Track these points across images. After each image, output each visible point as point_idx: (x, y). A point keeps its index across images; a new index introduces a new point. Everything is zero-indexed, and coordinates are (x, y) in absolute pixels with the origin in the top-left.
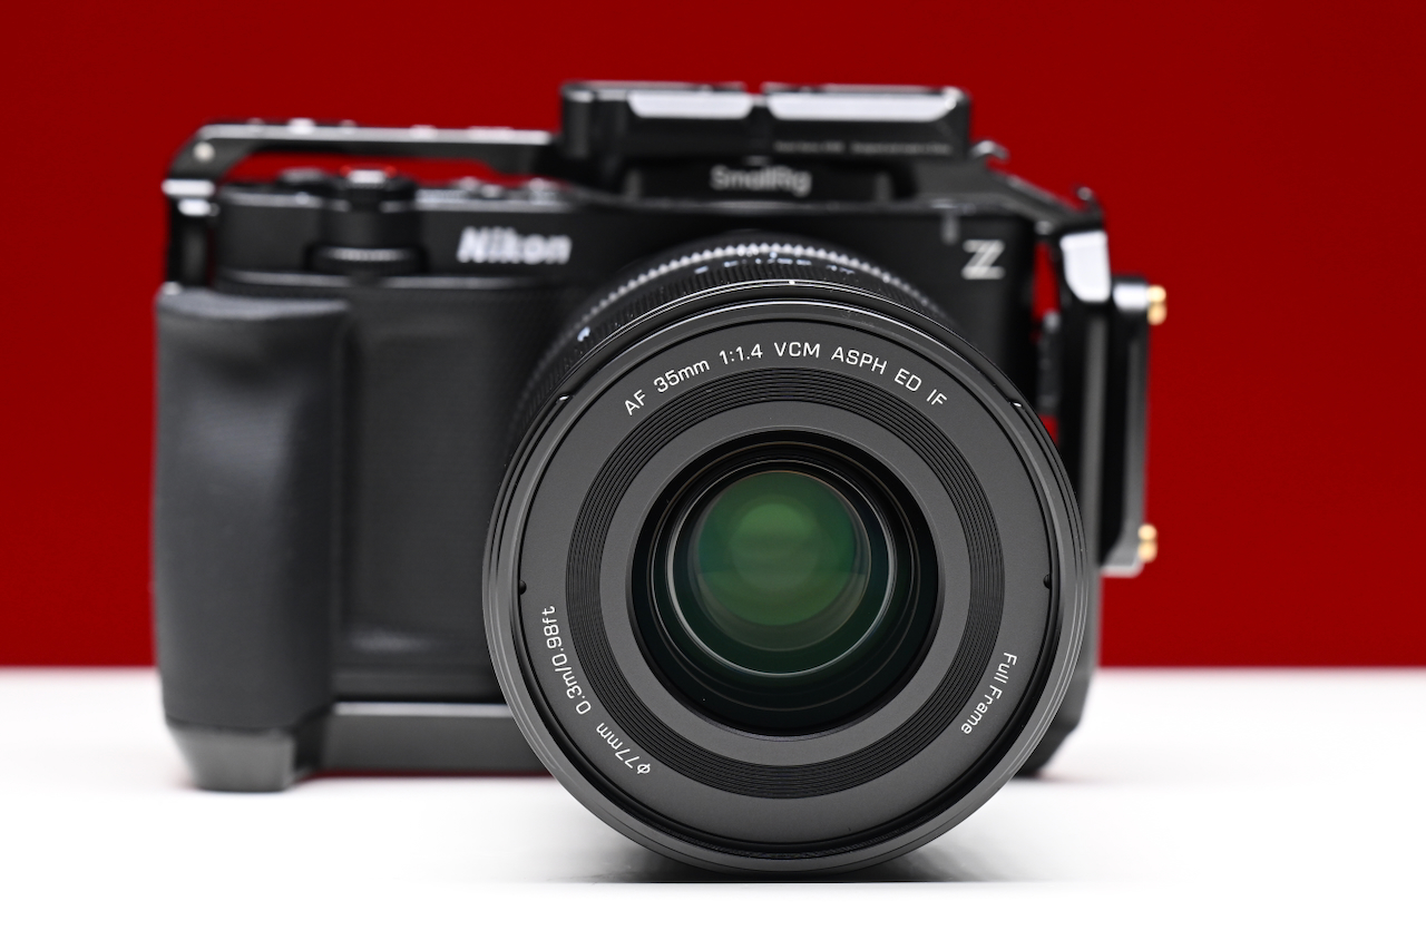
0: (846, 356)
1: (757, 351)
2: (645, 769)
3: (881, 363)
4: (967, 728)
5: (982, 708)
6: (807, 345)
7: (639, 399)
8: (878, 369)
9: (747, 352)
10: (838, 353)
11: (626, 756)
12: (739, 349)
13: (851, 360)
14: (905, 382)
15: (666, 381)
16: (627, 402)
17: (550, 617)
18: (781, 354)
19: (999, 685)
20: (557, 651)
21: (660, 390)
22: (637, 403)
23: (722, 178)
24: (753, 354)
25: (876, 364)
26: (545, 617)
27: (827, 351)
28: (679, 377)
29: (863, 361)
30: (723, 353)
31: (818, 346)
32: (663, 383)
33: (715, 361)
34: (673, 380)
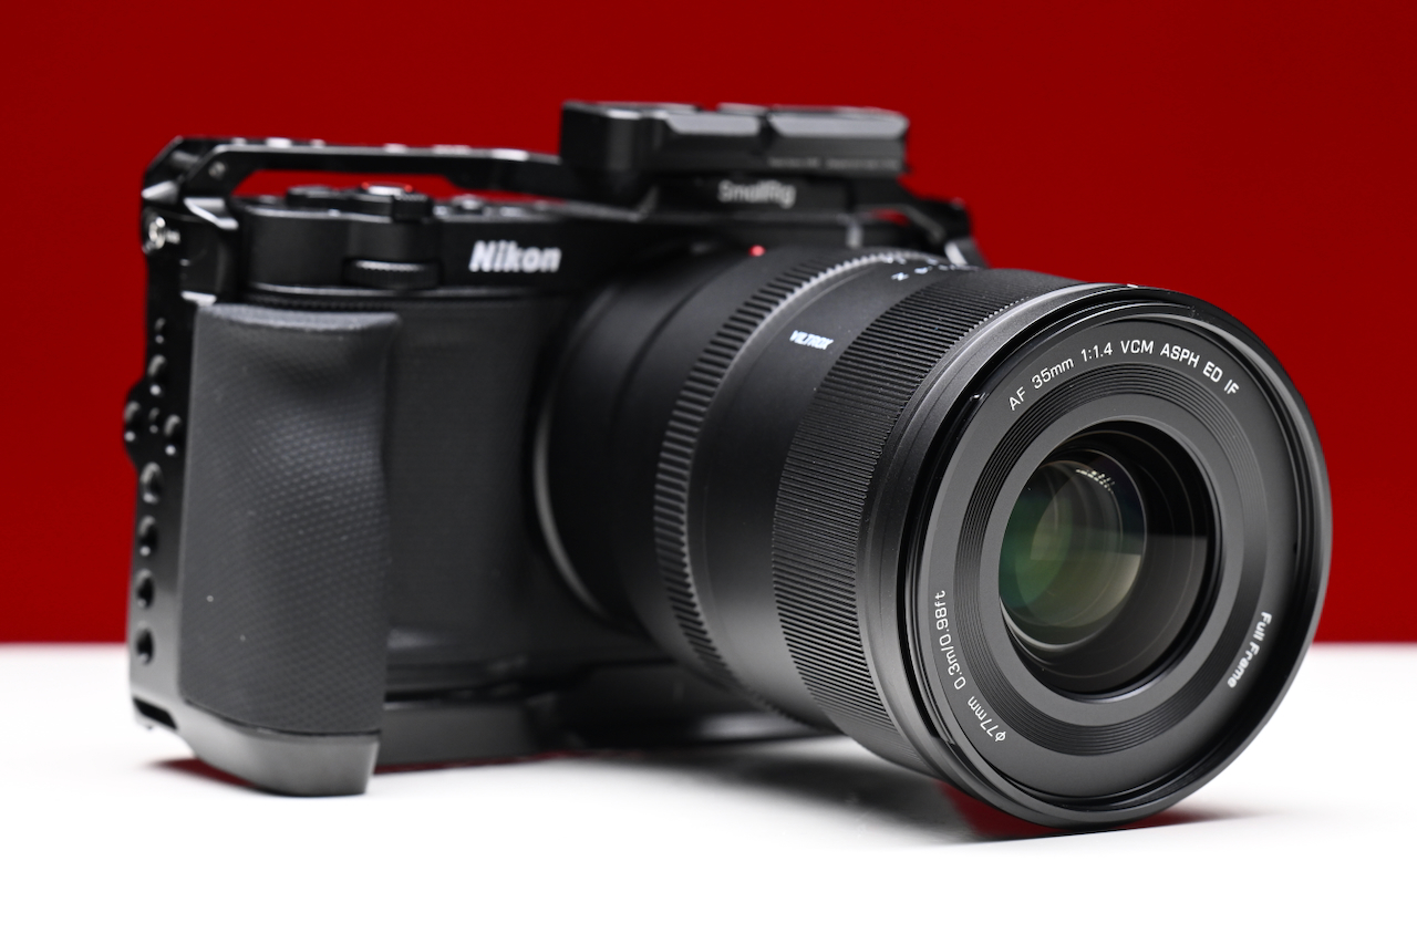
0: (1171, 352)
1: (1108, 350)
2: (1001, 736)
3: (1195, 357)
4: (1232, 682)
5: (1244, 664)
6: (1144, 342)
7: (1020, 396)
8: (1193, 363)
9: (1101, 350)
10: (1165, 350)
11: (988, 726)
12: (1096, 348)
13: (1175, 355)
14: (1211, 373)
15: (1041, 378)
16: (1012, 399)
17: (941, 600)
18: (1125, 351)
19: (1257, 642)
20: (943, 632)
21: (1037, 387)
22: (1019, 399)
23: (727, 191)
24: (1105, 352)
25: (1191, 359)
26: (937, 600)
27: (1158, 348)
28: (1050, 375)
29: (1183, 356)
30: (1084, 351)
31: (1152, 343)
32: (1039, 380)
33: (1078, 358)
34: (1046, 377)
